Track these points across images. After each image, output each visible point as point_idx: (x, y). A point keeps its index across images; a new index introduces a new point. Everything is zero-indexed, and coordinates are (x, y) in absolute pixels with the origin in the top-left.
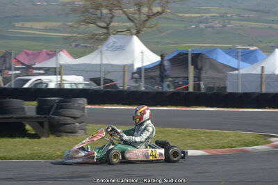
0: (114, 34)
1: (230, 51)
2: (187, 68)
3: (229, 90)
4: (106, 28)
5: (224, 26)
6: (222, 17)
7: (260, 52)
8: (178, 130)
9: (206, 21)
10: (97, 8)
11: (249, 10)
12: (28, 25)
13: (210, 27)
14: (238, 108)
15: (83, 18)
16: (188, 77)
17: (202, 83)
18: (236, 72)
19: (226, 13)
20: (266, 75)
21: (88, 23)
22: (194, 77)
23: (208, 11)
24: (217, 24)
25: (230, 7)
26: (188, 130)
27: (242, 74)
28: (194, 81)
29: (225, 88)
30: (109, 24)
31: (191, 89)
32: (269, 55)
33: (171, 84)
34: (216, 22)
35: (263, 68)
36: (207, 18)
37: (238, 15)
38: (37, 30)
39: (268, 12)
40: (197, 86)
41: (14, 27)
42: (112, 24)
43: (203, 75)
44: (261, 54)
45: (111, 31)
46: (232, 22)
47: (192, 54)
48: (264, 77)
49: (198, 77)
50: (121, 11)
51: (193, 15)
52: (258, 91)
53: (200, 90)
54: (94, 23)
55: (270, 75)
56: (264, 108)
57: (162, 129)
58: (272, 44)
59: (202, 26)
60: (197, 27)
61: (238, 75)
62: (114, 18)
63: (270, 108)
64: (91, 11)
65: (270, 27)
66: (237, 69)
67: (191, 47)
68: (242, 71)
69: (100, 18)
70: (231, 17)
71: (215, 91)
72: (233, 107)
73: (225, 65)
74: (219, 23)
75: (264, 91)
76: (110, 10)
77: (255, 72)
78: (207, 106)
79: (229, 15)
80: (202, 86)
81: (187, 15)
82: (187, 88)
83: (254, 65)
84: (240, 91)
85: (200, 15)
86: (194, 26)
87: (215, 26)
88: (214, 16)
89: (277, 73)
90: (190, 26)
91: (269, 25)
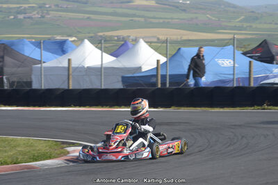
5: (43, 17)
6: (40, 7)
9: (24, 11)
13: (29, 18)
14: (40, 106)
17: (4, 77)
19: (44, 4)
24: (35, 15)
29: (30, 83)
32: (78, 46)
34: (35, 13)
35: (69, 60)
36: (25, 9)
37: (57, 6)
46: (51, 13)
48: (71, 70)
51: (12, 6)
53: (3, 87)
56: (70, 106)
59: (21, 17)
60: (14, 18)
63: (75, 106)
65: (88, 18)
70: (50, 7)
72: (34, 106)
74: (38, 13)
75: (71, 88)
79: (47, 6)
80: (5, 81)
81: (5, 6)
84: (43, 88)
85: (18, 6)
86: (12, 17)
87: (33, 16)
88: (33, 7)
89: (86, 66)
90: (9, 17)
91: (88, 16)
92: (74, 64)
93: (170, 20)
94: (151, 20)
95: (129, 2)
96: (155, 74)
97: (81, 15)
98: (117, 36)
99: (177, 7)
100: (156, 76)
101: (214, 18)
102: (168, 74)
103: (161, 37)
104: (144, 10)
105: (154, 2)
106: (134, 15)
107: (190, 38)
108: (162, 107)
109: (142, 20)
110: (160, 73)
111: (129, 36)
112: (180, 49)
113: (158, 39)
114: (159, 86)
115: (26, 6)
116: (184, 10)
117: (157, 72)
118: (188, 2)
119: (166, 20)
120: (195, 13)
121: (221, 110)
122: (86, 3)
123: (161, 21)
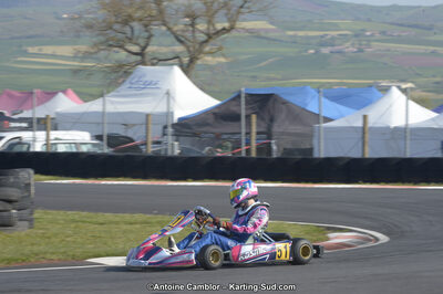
0: (153, 65)
4: (141, 54)
5: (360, 51)
6: (356, 36)
9: (331, 42)
10: (126, 22)
11: (401, 25)
12: (48, 50)
13: (339, 52)
15: (102, 38)
17: (273, 142)
18: (329, 124)
19: (364, 30)
21: (111, 45)
23: (336, 27)
24: (349, 48)
25: (369, 20)
30: (144, 48)
34: (348, 44)
36: (333, 38)
37: (384, 33)
38: (62, 57)
39: (430, 28)
41: (25, 53)
42: (149, 49)
45: (147, 58)
46: (373, 44)
49: (267, 134)
50: (164, 28)
51: (311, 34)
54: (121, 47)
58: (437, 80)
59: (326, 50)
60: (317, 52)
62: (153, 39)
64: (117, 27)
65: (433, 52)
69: (130, 39)
70: (372, 35)
74: (353, 45)
76: (146, 26)
79: (368, 33)
80: (274, 147)
81: (301, 33)
85: (322, 33)
86: (312, 51)
87: (346, 50)
88: (346, 35)
90: (306, 51)
91: (432, 48)
97: (421, 49)
115: (335, 33)
122: (430, 29)
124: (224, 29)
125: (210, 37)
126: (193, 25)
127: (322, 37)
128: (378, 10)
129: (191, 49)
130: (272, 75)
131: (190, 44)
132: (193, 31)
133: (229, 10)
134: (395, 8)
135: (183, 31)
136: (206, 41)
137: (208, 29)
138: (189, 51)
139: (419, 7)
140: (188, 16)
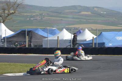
1: (44, 30)
2: (25, 37)
3: (44, 47)
5: (42, 19)
6: (40, 15)
7: (57, 30)
8: (21, 64)
9: (34, 17)
11: (52, 12)
13: (35, 19)
16: (26, 41)
17: (32, 43)
18: (47, 39)
19: (42, 13)
20: (60, 40)
22: (28, 41)
23: (35, 12)
24: (38, 18)
25: (44, 11)
26: (25, 64)
27: (49, 40)
28: (28, 43)
29: (42, 46)
31: (27, 46)
32: (61, 32)
33: (18, 44)
34: (38, 17)
35: (58, 37)
36: (34, 15)
37: (48, 14)
39: (61, 13)
40: (30, 45)
43: (32, 40)
44: (57, 31)
46: (45, 17)
47: (27, 31)
48: (59, 41)
49: (30, 41)
51: (28, 14)
52: (56, 47)
53: (31, 47)
55: (61, 40)
57: (14, 64)
58: (63, 27)
59: (32, 19)
60: (30, 19)
61: (47, 40)
65: (61, 20)
66: (47, 38)
67: (27, 28)
68: (49, 38)
70: (45, 15)
71: (37, 47)
72: (45, 54)
73: (42, 36)
74: (39, 17)
75: (59, 47)
77: (55, 39)
78: (34, 54)
79: (44, 14)
80: (32, 45)
81: (25, 14)
82: (25, 46)
83: (55, 36)
84: (48, 47)
85: (31, 14)
86: (28, 19)
87: (38, 19)
88: (37, 15)
89: (64, 39)
90: (27, 19)
91: (61, 18)
92: (60, 38)
93: (97, 21)
94: (89, 20)
95: (79, 13)
96: (92, 42)
97: (58, 18)
98: (74, 28)
99: (100, 15)
100: (92, 43)
101: (116, 20)
102: (97, 42)
103: (93, 28)
104: (86, 16)
105: (90, 13)
106: (82, 19)
107: (106, 28)
108: (95, 55)
109: (85, 20)
110: (94, 42)
111: (79, 28)
112: (101, 33)
113: (92, 29)
114: (94, 47)
115: (35, 14)
116: (103, 16)
117: (93, 42)
118: (105, 13)
119: (96, 21)
120: (108, 18)
121: (118, 56)
123: (93, 21)
124: (12, 13)
125: (8, 15)
126: (4, 12)
127: (31, 15)
128: (46, 8)
129: (4, 18)
130: (17, 26)
131: (3, 17)
132: (4, 14)
133: (14, 7)
134: (51, 7)
135: (1, 13)
136: (8, 16)
137: (8, 13)
138: (3, 19)
139: (57, 7)
140: (3, 9)
